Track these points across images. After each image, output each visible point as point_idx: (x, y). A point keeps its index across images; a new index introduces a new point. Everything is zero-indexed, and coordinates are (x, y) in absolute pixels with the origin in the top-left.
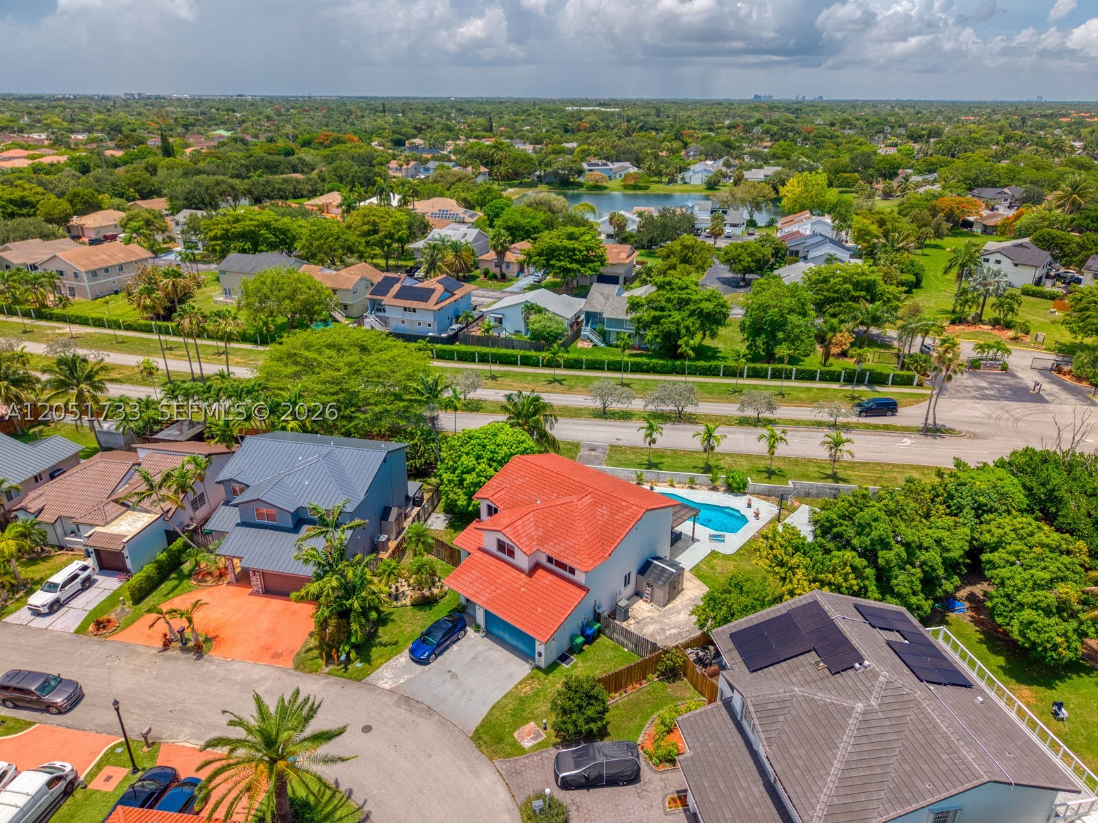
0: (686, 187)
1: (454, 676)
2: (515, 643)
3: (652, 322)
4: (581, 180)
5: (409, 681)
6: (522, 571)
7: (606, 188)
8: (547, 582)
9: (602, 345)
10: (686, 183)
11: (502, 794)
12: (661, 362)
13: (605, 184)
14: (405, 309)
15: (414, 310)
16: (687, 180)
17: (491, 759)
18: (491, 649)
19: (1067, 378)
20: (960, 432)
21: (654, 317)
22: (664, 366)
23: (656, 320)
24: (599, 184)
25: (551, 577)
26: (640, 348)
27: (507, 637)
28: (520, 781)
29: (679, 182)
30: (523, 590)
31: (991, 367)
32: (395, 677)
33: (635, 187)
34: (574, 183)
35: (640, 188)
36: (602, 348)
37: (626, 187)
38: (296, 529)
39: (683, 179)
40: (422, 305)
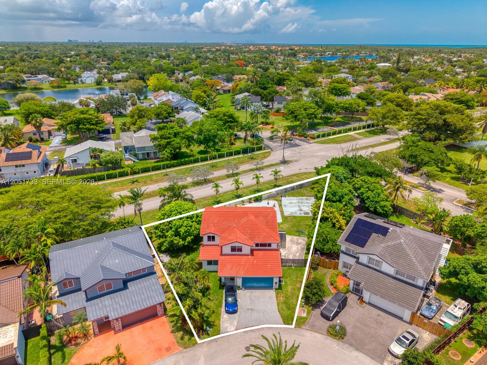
0: (84, 85)
1: (252, 310)
2: (259, 285)
3: (167, 145)
4: (24, 85)
5: (238, 322)
6: (248, 255)
7: (42, 89)
8: (262, 254)
9: (137, 161)
10: (83, 83)
11: (318, 336)
12: (176, 161)
13: (41, 87)
14: (16, 166)
15: (23, 166)
16: (84, 81)
17: (300, 328)
18: (252, 293)
19: (297, 137)
20: (292, 161)
21: (168, 142)
22: (177, 163)
23: (169, 143)
24: (37, 87)
25: (261, 252)
26: (156, 158)
27: (255, 285)
28: (317, 328)
29: (80, 82)
30: (255, 262)
31: (277, 138)
32: (231, 324)
33: (59, 87)
34: (20, 88)
35: (62, 87)
36: (139, 162)
37: (53, 87)
38: (125, 287)
39: (81, 81)
40: (29, 161)
